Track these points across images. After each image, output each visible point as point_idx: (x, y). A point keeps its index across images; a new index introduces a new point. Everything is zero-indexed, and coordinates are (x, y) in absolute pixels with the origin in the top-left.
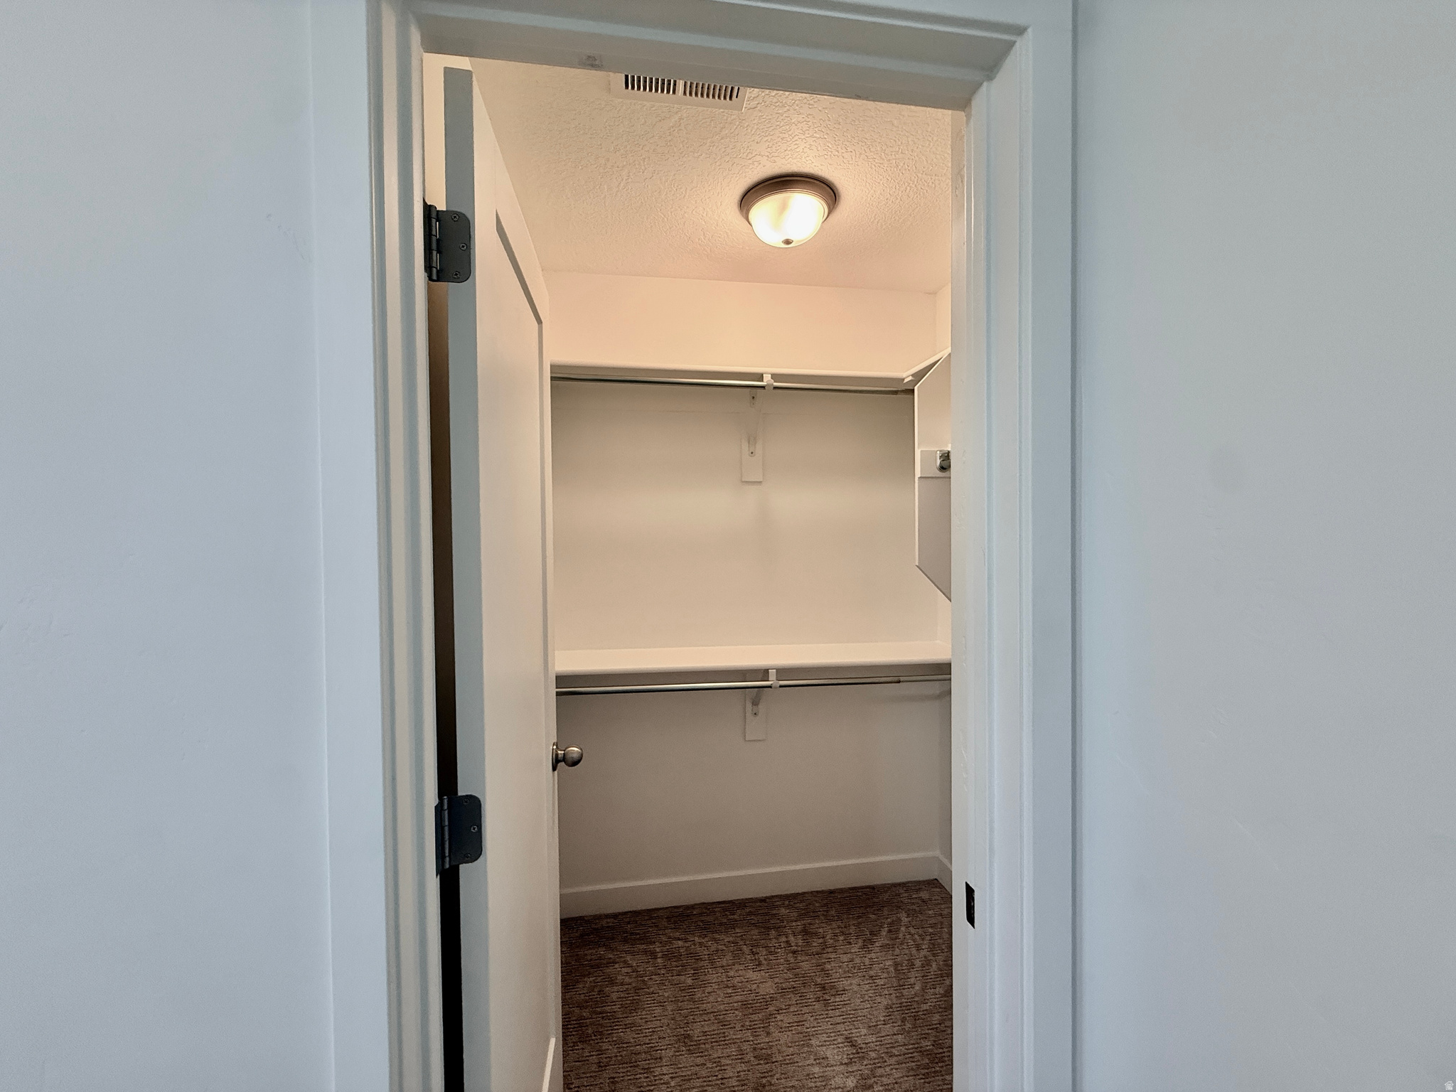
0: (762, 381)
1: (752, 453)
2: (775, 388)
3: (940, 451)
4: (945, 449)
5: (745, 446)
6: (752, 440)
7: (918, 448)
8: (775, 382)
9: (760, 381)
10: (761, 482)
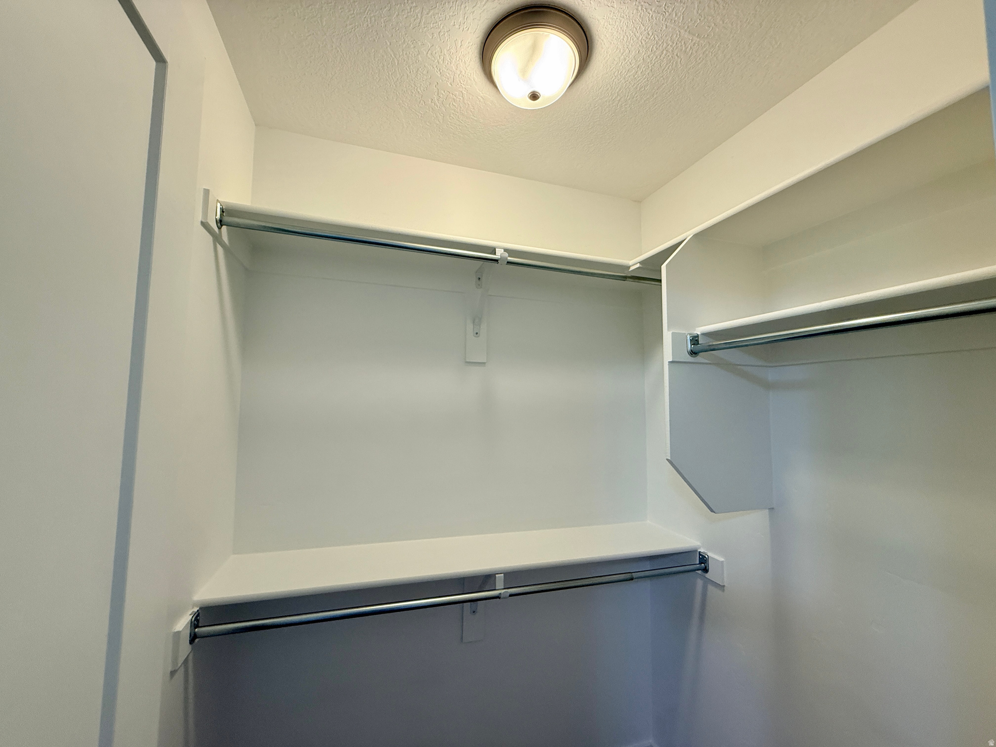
0: (495, 254)
1: (477, 333)
2: (509, 263)
3: (690, 334)
4: (695, 332)
5: (470, 326)
6: (477, 320)
7: (668, 330)
8: (509, 256)
9: (493, 254)
10: (484, 363)
